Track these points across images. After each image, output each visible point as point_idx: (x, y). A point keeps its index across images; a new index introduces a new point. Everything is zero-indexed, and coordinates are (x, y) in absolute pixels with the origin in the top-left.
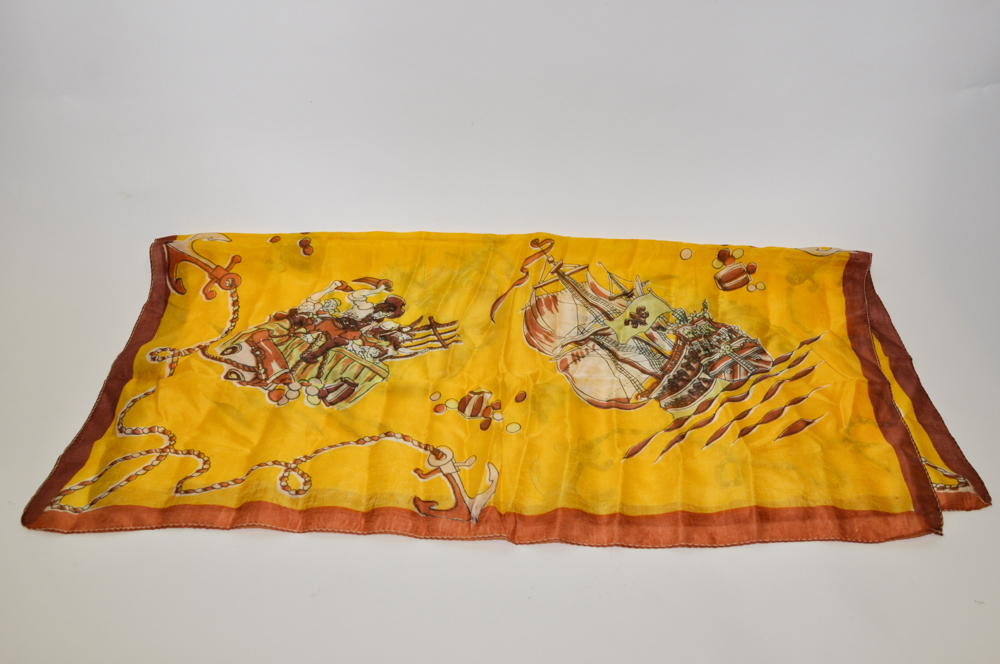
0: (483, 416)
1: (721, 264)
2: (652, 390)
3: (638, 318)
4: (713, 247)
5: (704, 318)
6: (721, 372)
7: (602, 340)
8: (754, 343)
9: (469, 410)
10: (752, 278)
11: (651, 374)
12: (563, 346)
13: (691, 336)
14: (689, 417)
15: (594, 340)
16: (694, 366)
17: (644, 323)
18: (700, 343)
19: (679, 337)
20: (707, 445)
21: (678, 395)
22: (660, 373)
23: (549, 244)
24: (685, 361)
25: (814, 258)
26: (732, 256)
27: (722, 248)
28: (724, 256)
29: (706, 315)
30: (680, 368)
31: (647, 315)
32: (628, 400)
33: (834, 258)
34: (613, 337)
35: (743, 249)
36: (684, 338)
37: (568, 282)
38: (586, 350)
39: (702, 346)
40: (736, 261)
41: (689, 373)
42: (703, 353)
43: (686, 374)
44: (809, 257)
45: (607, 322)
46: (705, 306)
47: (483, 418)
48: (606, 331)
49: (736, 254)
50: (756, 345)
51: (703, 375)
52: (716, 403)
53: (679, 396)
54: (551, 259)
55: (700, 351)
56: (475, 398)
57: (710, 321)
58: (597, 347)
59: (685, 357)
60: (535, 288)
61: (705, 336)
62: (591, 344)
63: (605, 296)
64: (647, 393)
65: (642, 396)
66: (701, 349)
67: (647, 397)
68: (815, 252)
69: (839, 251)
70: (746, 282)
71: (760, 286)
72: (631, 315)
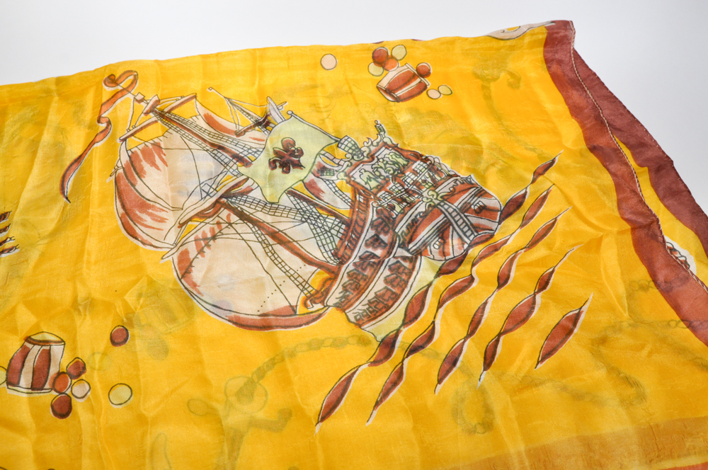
0: (53, 388)
1: (381, 69)
2: (327, 291)
3: (287, 159)
4: (364, 48)
5: (386, 145)
6: (425, 244)
7: (238, 203)
8: (468, 184)
9: (25, 379)
10: (427, 81)
11: (320, 265)
12: (181, 225)
13: (373, 184)
14: (398, 331)
15: (228, 207)
16: (385, 238)
17: (299, 165)
18: (390, 193)
19: (356, 189)
20: (440, 381)
21: (370, 294)
22: (333, 263)
23: (131, 78)
24: (372, 233)
25: (502, 43)
26: (392, 57)
27: (376, 47)
28: (381, 58)
29: (386, 140)
30: (364, 249)
31: (301, 153)
32: (293, 309)
33: (527, 40)
34: (256, 194)
35: (403, 45)
36: (365, 189)
37: (171, 120)
38: (218, 223)
39: (394, 198)
40: (400, 64)
41: (379, 252)
42: (398, 209)
43: (374, 256)
44: (495, 44)
45: (243, 169)
46: (380, 129)
47: (54, 393)
48: (244, 187)
49: (398, 53)
50: (472, 185)
51: (401, 252)
52: (431, 300)
53: (372, 295)
54: (139, 97)
55: (393, 208)
56: (35, 350)
57: (395, 147)
58: (234, 218)
59: (372, 225)
60: (125, 140)
61: (395, 178)
62: (224, 213)
63: (228, 131)
64: (319, 296)
65: (313, 302)
66: (394, 203)
67: (322, 302)
68: (501, 36)
69: (531, 27)
70: (423, 88)
71: (443, 90)
72: (276, 153)
